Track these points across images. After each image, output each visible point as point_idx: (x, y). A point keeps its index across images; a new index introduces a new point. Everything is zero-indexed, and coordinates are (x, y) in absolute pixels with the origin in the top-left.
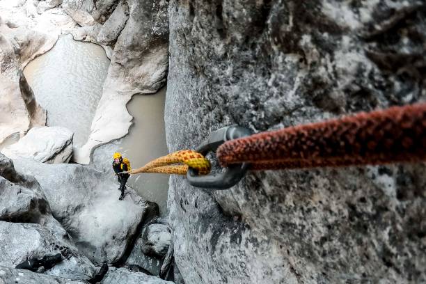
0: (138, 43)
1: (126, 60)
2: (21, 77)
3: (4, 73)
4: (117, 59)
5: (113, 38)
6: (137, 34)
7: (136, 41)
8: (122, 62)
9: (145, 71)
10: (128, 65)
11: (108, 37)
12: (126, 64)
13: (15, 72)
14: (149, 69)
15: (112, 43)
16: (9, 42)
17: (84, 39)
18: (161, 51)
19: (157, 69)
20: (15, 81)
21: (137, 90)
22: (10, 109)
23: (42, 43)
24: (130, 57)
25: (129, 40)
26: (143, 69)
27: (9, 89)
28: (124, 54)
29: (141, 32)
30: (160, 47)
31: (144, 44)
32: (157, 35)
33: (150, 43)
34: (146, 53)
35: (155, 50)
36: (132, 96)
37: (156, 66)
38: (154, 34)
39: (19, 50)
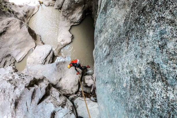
0: (70, 7)
1: (66, 14)
2: (28, 28)
3: (21, 29)
4: (63, 14)
5: (60, 7)
6: (69, 3)
7: (70, 6)
8: (65, 15)
9: (74, 17)
10: (68, 16)
11: (58, 6)
12: (67, 15)
13: (26, 27)
14: (75, 16)
15: (60, 8)
16: (21, 13)
17: (49, 5)
18: (79, 8)
19: (79, 15)
20: (26, 30)
21: (72, 24)
22: (27, 41)
23: (34, 10)
24: (68, 13)
25: (67, 6)
26: (73, 16)
27: (25, 34)
28: (66, 12)
29: (71, 2)
30: (79, 7)
31: (73, 7)
32: (77, 3)
33: (75, 6)
34: (74, 10)
35: (77, 8)
36: (71, 27)
37: (78, 14)
38: (76, 3)
39: (26, 15)
